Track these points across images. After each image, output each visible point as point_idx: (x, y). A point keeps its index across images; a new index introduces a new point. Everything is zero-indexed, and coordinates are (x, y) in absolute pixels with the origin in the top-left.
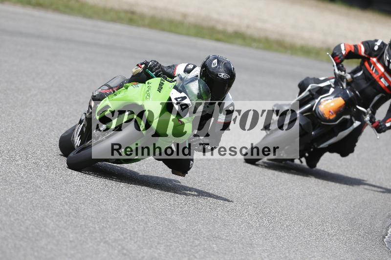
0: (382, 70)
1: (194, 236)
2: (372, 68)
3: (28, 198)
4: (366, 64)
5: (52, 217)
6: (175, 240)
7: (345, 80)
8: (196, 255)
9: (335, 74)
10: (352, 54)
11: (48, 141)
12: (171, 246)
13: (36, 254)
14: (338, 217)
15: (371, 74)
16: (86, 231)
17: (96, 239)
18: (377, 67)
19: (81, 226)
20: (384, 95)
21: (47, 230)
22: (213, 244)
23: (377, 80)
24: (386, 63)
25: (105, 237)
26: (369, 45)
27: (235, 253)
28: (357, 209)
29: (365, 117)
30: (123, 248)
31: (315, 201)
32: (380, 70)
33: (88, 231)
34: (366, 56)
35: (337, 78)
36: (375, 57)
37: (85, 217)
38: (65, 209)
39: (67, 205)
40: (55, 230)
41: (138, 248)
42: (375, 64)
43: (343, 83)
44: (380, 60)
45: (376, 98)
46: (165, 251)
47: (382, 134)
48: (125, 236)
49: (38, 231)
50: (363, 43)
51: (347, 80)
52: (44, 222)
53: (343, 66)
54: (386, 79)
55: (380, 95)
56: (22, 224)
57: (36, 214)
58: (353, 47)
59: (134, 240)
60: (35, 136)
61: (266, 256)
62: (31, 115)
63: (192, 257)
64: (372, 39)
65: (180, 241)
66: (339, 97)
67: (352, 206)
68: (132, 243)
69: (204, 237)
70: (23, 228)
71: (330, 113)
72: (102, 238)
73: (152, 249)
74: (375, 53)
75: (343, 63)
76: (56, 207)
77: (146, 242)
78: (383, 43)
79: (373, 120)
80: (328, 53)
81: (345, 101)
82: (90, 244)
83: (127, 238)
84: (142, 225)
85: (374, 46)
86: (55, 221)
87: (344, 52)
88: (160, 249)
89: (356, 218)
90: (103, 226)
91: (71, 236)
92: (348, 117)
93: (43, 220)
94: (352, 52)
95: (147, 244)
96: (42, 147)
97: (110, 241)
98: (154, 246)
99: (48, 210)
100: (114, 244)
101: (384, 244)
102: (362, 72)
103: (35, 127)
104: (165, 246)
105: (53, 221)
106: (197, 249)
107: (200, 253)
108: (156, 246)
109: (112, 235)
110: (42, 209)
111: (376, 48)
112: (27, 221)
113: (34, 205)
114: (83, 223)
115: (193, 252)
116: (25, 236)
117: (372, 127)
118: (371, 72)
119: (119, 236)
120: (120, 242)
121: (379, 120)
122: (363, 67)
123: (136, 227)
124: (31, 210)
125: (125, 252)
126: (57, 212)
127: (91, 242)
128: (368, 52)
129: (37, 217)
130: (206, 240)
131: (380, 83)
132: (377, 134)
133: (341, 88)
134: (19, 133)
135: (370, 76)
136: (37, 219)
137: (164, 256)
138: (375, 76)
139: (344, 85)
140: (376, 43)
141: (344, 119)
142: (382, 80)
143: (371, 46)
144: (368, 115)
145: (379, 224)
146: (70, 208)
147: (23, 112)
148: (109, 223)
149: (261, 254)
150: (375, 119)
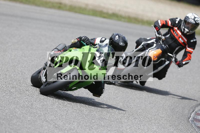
0: (180, 34)
1: (92, 118)
2: (175, 33)
3: (7, 99)
4: (172, 31)
5: (19, 108)
6: (82, 120)
7: (161, 40)
8: (93, 128)
9: (156, 36)
10: (165, 26)
11: (17, 69)
12: (80, 123)
13: (11, 127)
14: (165, 108)
15: (174, 36)
16: (37, 115)
17: (41, 119)
18: (177, 32)
19: (34, 113)
20: (181, 47)
21: (17, 115)
22: (102, 122)
23: (178, 39)
24: (183, 30)
25: (46, 118)
26: (173, 20)
27: (113, 127)
28: (175, 104)
29: (172, 59)
30: (56, 124)
31: (154, 100)
32: (179, 34)
33: (38, 116)
34: (172, 26)
35: (157, 38)
36: (176, 27)
37: (36, 108)
38: (26, 104)
39: (27, 102)
40: (21, 115)
41: (63, 124)
42: (176, 31)
43: (160, 41)
44: (179, 28)
45: (177, 49)
46: (77, 125)
47: (181, 68)
48: (56, 118)
49: (12, 115)
50: (170, 20)
51: (162, 39)
52: (15, 111)
53: (160, 32)
54: (182, 39)
55: (179, 47)
56: (4, 112)
57: (11, 106)
58: (165, 22)
59: (61, 120)
60: (11, 67)
61: (129, 128)
62: (9, 56)
63: (91, 128)
64: (175, 17)
65: (85, 121)
66: (159, 49)
67: (173, 102)
68: (60, 122)
69: (97, 118)
70: (4, 114)
71: (155, 57)
72: (45, 119)
73: (70, 124)
74: (177, 25)
75: (160, 31)
76: (21, 103)
77: (67, 121)
78: (180, 20)
79: (176, 61)
80: (152, 26)
81: (162, 51)
82: (39, 122)
83: (58, 119)
84: (65, 112)
85: (176, 21)
86: (20, 110)
87: (160, 25)
88: (74, 125)
89: (175, 108)
90: (45, 113)
91: (29, 118)
92: (163, 59)
93: (15, 110)
94: (164, 25)
95: (68, 122)
96: (14, 73)
97: (49, 121)
98: (71, 123)
99: (17, 105)
100: (51, 122)
101: (189, 122)
102: (169, 35)
103: (10, 62)
104: (77, 123)
105: (19, 110)
106: (93, 125)
107: (95, 126)
108: (72, 123)
109: (50, 117)
110: (14, 104)
111: (177, 22)
112: (6, 110)
113: (10, 102)
114: (35, 111)
115: (91, 126)
116: (5, 118)
117: (176, 64)
118: (174, 35)
119: (53, 118)
120: (54, 121)
121: (179, 61)
122: (170, 32)
123: (62, 113)
124: (8, 104)
125: (56, 126)
126: (22, 106)
127: (39, 121)
128: (172, 25)
129: (11, 108)
130: (98, 120)
131: (179, 41)
132: (179, 68)
133: (160, 44)
134: (3, 65)
135: (174, 37)
136: (11, 109)
137: (76, 128)
138: (177, 37)
139: (161, 42)
140: (177, 20)
141: (161, 60)
142: (180, 39)
143: (174, 21)
144: (174, 58)
145: (186, 112)
146: (28, 103)
147: (4, 55)
148: (48, 111)
149: (126, 127)
150: (177, 60)
